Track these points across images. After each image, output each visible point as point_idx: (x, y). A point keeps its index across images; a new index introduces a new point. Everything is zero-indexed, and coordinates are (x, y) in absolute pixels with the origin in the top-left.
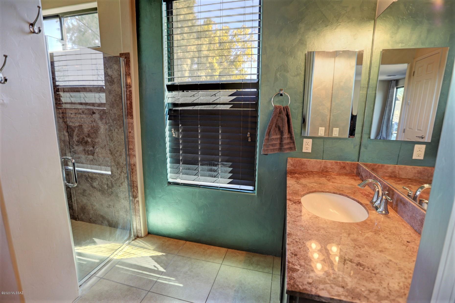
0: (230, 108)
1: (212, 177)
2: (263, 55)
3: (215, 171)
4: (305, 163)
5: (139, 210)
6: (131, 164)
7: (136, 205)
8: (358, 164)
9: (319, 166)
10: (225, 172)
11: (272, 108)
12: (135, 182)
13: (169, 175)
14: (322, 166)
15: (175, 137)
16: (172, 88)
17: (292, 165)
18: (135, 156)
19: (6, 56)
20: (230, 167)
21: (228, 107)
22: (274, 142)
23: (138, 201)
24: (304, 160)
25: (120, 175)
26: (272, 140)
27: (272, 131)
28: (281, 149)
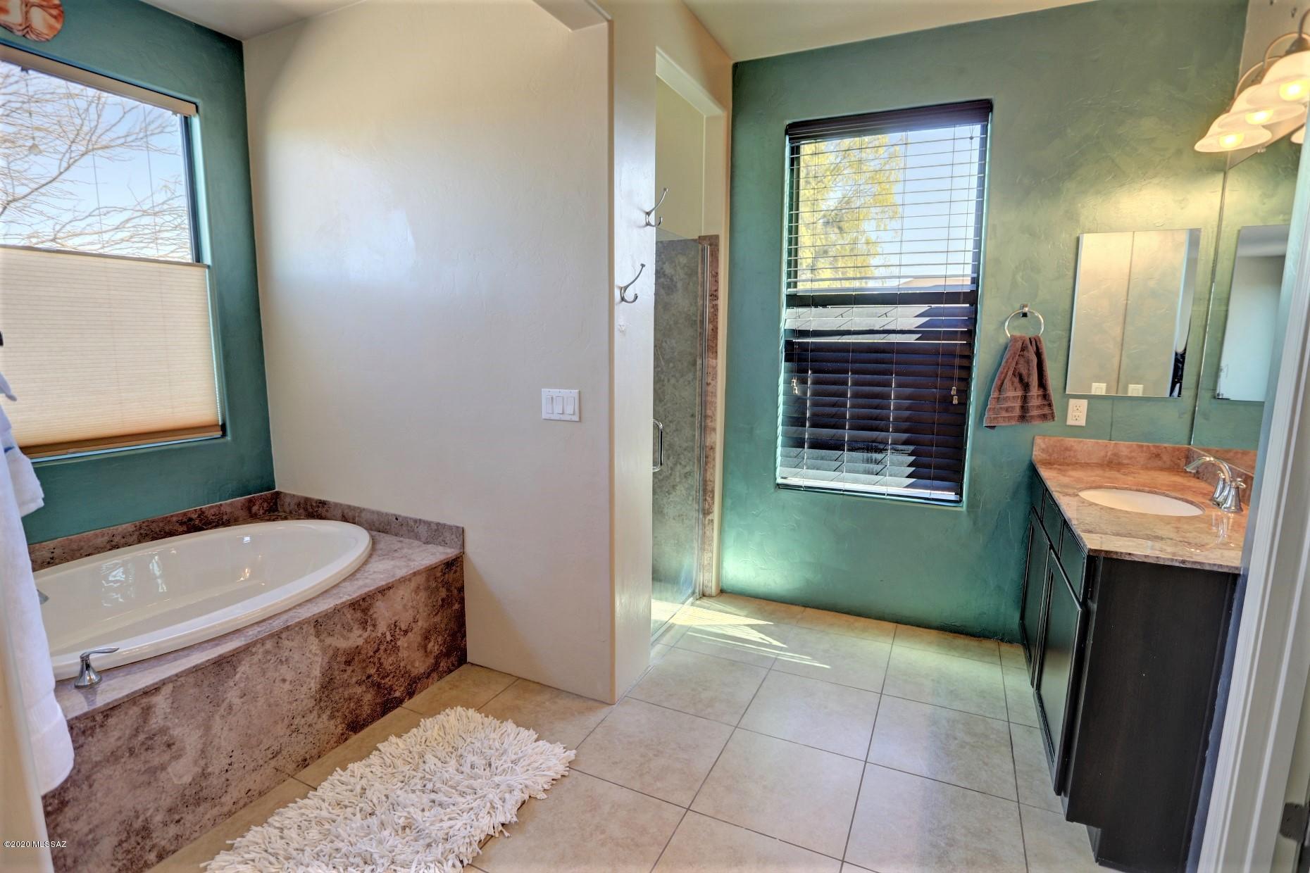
0: (916, 340)
1: (872, 474)
2: (988, 242)
3: (877, 462)
4: (1072, 446)
5: (712, 540)
6: (706, 447)
7: (707, 528)
8: (1189, 450)
9: (1103, 453)
10: (900, 464)
11: (1002, 341)
12: (711, 481)
13: (779, 471)
14: (1109, 454)
15: (796, 396)
16: (796, 301)
17: (1043, 450)
18: (714, 430)
19: (643, 266)
20: (910, 455)
21: (911, 339)
22: (1009, 404)
23: (712, 521)
24: (1070, 441)
25: (672, 469)
26: (1007, 399)
27: (1007, 382)
28: (1023, 417)
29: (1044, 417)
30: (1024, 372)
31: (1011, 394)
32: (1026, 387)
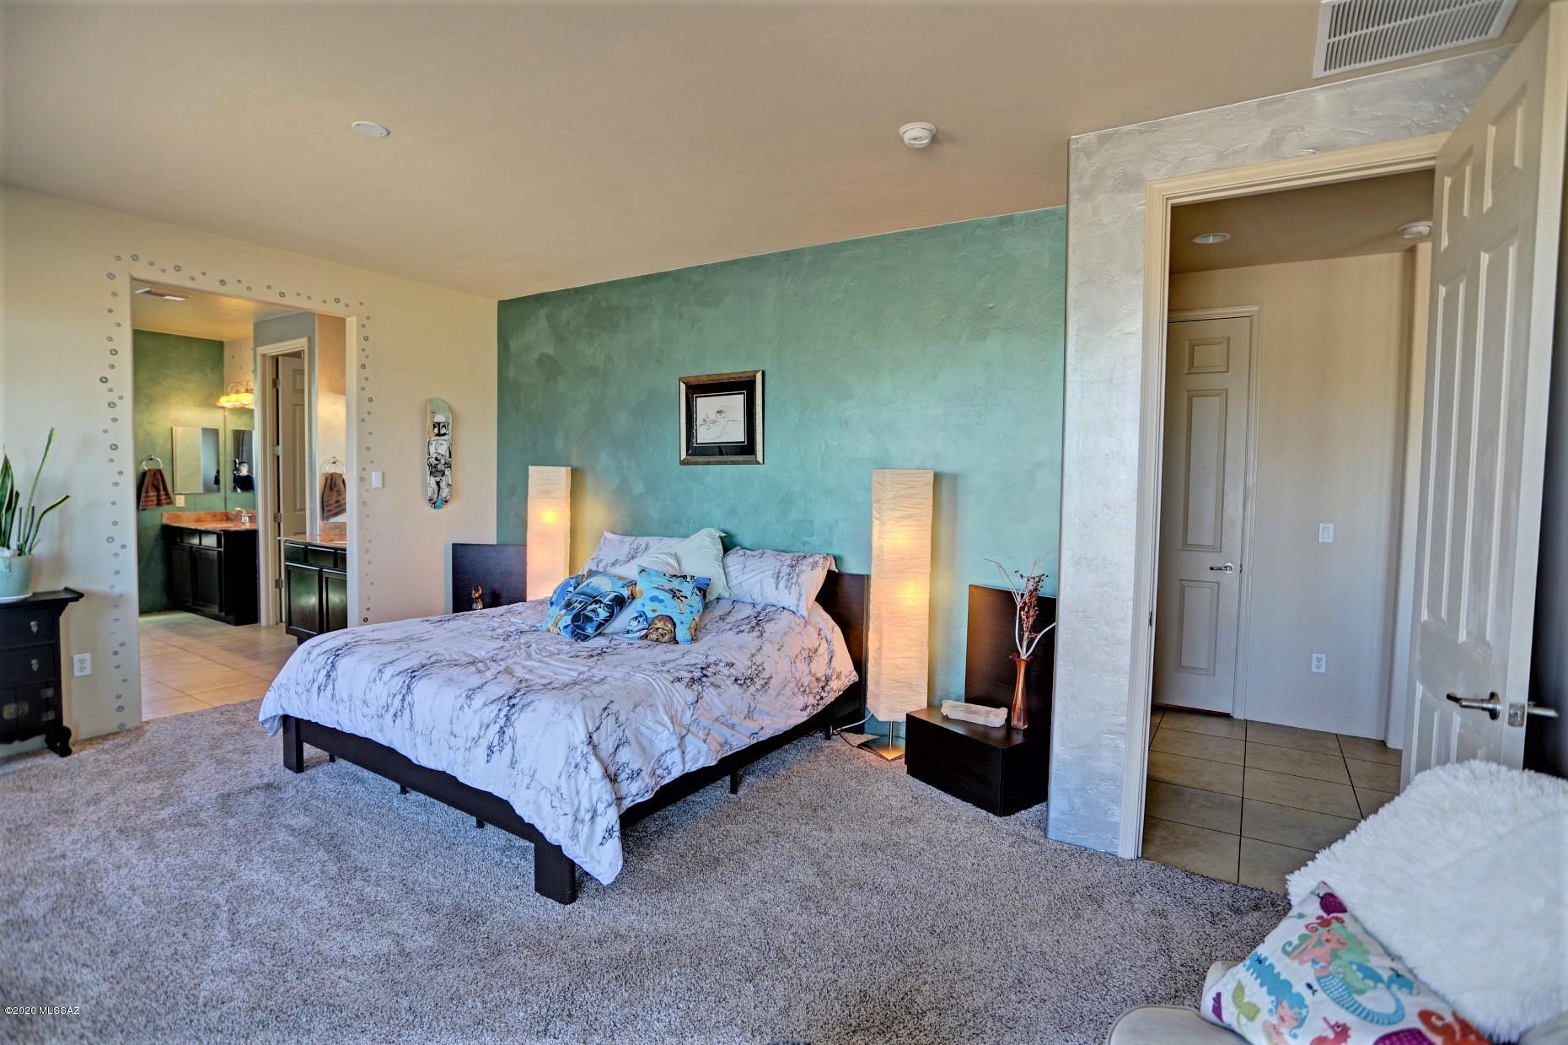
4: (180, 515)
8: (226, 512)
11: (142, 471)
17: (167, 518)
22: (152, 499)
24: (179, 513)
26: (150, 497)
27: (149, 489)
28: (159, 504)
29: (168, 503)
30: (156, 484)
31: (151, 494)
32: (158, 490)
